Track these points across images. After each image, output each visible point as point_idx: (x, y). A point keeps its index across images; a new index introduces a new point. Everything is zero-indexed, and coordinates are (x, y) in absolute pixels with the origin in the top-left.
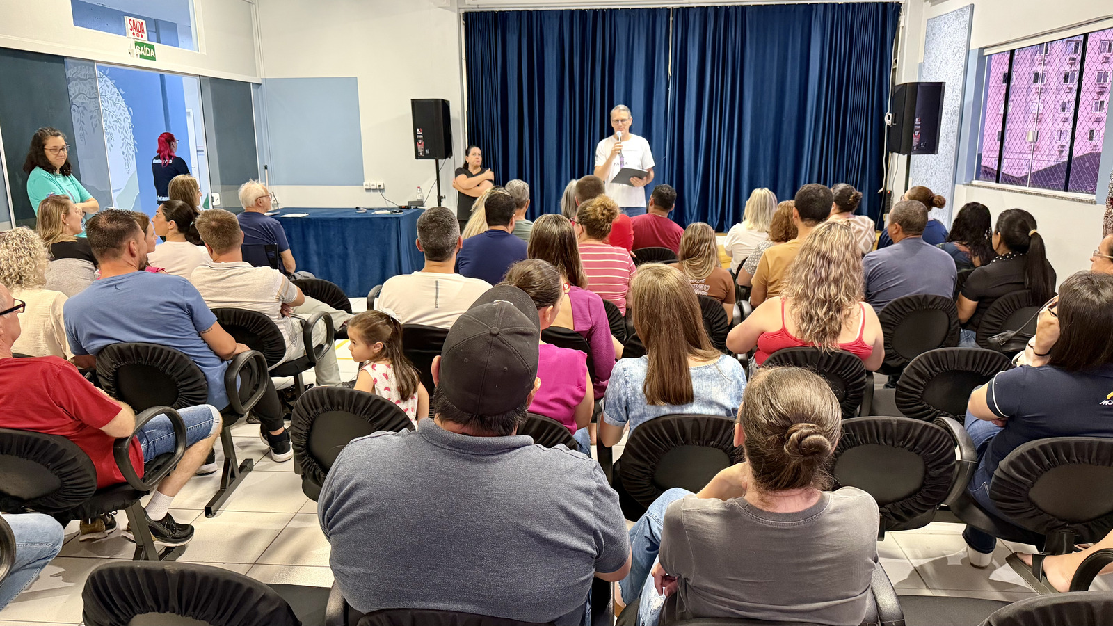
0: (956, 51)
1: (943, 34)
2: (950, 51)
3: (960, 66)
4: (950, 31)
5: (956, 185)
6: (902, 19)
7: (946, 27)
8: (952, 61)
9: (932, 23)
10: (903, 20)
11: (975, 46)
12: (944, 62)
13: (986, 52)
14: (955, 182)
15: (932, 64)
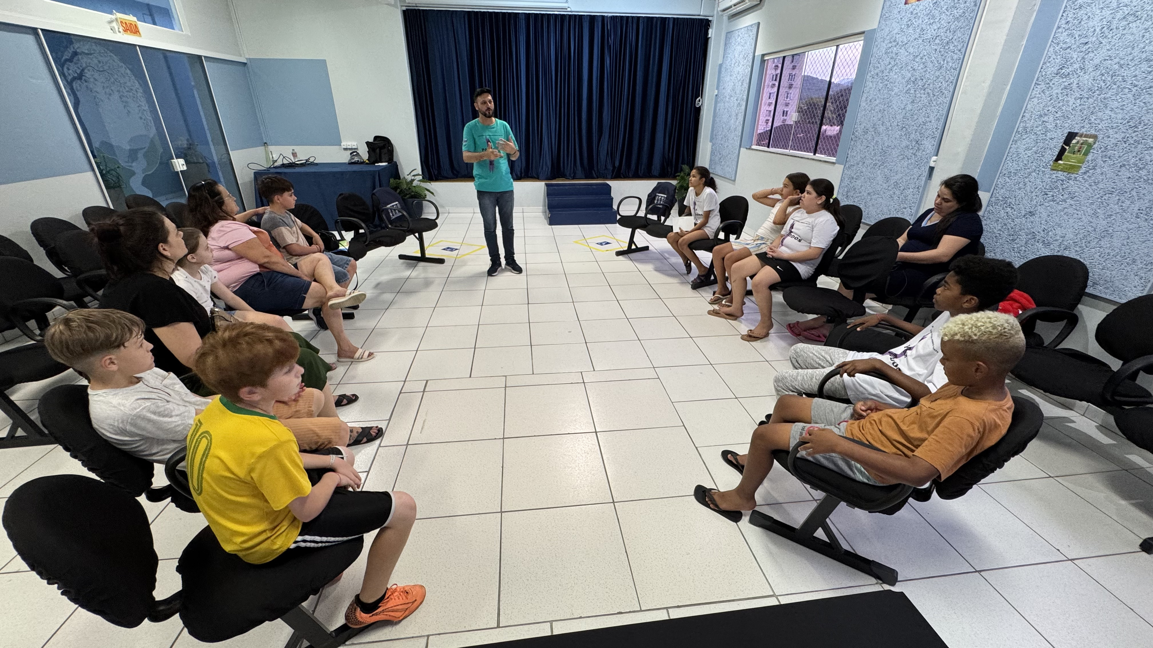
0: (745, 56)
1: (737, 43)
2: (741, 56)
3: (748, 67)
4: (742, 41)
5: (741, 149)
6: (710, 31)
7: (739, 38)
8: (742, 63)
9: (729, 34)
10: (711, 33)
11: (759, 53)
12: (737, 64)
13: (766, 58)
14: (740, 146)
15: (729, 65)
